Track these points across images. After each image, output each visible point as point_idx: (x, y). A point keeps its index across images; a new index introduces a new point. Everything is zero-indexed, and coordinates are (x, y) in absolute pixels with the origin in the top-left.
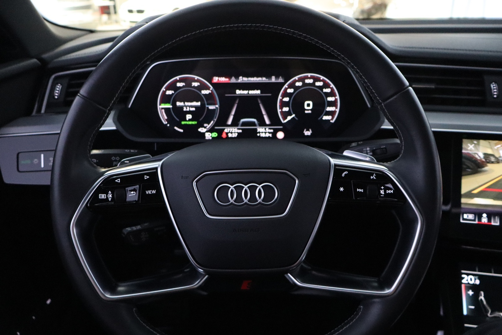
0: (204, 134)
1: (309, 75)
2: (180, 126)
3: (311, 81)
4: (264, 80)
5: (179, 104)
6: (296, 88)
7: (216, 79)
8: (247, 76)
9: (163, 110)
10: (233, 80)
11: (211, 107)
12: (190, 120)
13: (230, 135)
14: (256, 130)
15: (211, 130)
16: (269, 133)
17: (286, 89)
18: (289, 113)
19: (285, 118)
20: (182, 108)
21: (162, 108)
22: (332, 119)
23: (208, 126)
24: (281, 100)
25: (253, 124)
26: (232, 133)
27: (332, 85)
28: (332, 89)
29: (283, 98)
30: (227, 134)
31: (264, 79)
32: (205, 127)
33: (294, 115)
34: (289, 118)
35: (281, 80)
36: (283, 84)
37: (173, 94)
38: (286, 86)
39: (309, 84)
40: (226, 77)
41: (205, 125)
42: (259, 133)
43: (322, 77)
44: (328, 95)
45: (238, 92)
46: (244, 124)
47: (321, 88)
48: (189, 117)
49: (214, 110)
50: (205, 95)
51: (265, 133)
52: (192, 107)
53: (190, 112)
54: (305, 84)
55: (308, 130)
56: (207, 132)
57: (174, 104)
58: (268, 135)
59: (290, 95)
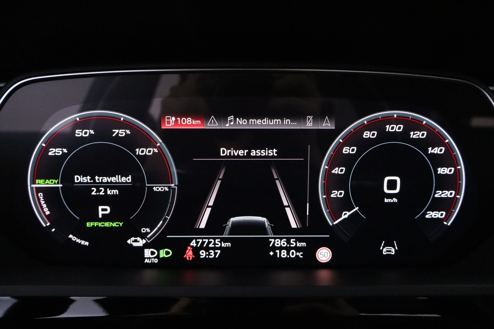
0: (141, 250)
1: (395, 113)
2: (83, 233)
3: (397, 128)
4: (287, 124)
5: (79, 179)
6: (363, 144)
7: (170, 123)
8: (247, 116)
9: (41, 195)
10: (213, 124)
11: (158, 188)
12: (105, 218)
13: (203, 254)
14: (268, 242)
15: (156, 244)
16: (297, 249)
17: (340, 146)
18: (344, 204)
19: (335, 215)
20: (87, 188)
21: (39, 190)
22: (447, 218)
23: (151, 233)
24: (328, 173)
25: (259, 228)
26: (207, 249)
27: (449, 139)
28: (448, 147)
29: (332, 167)
30: (196, 251)
31: (287, 121)
32: (143, 236)
33: (357, 208)
34: (346, 215)
35: (327, 125)
36: (333, 134)
37: (64, 155)
38: (339, 139)
39: (394, 135)
40: (194, 118)
41: (144, 230)
42: (274, 248)
43: (426, 120)
44: (439, 161)
45: (224, 152)
46: (238, 228)
47: (423, 144)
48: (103, 210)
49: (165, 194)
50: (144, 158)
51: (288, 249)
52: (112, 186)
53: (105, 200)
54: (383, 135)
55: (389, 244)
56: (146, 246)
57: (67, 179)
58: (293, 254)
59: (347, 161)
